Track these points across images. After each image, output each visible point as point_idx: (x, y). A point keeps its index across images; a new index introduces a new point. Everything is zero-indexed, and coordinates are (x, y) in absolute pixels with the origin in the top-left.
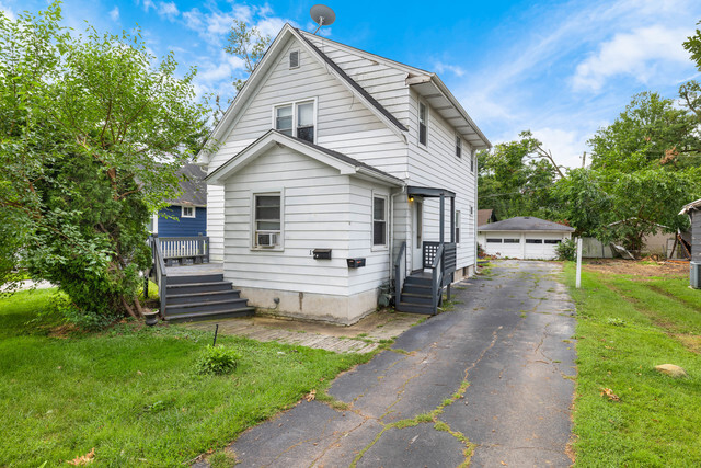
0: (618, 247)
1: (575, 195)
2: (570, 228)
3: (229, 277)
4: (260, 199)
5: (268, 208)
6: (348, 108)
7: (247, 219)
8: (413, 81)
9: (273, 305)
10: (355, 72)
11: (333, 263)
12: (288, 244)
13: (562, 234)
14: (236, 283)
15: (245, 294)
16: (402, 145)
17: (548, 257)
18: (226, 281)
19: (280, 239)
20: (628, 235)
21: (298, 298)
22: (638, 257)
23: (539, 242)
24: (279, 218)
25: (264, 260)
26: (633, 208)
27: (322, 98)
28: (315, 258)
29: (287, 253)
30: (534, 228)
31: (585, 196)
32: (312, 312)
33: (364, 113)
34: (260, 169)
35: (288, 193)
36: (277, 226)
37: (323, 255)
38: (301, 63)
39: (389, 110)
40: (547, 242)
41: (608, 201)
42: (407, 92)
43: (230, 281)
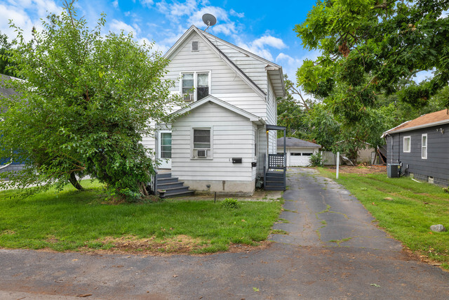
0: (345, 158)
1: (319, 123)
2: (316, 145)
3: (174, 175)
4: (196, 131)
5: (202, 136)
6: (232, 79)
7: (188, 142)
8: (269, 68)
9: (206, 189)
10: (235, 59)
11: (243, 165)
12: (215, 156)
13: (313, 149)
14: (180, 178)
15: (186, 184)
16: (263, 102)
17: (304, 165)
18: (173, 177)
19: (210, 153)
20: (350, 150)
21: (222, 184)
22: (356, 164)
23: (299, 154)
24: (209, 141)
25: (200, 165)
26: (354, 132)
27: (214, 72)
28: (233, 163)
29: (215, 160)
30: (295, 145)
31: (325, 124)
32: (231, 190)
33: (240, 83)
34: (197, 115)
35: (215, 128)
36: (209, 146)
37: (237, 161)
38: (200, 49)
39: (256, 83)
40: (304, 154)
41: (338, 127)
42: (266, 74)
43: (177, 177)
